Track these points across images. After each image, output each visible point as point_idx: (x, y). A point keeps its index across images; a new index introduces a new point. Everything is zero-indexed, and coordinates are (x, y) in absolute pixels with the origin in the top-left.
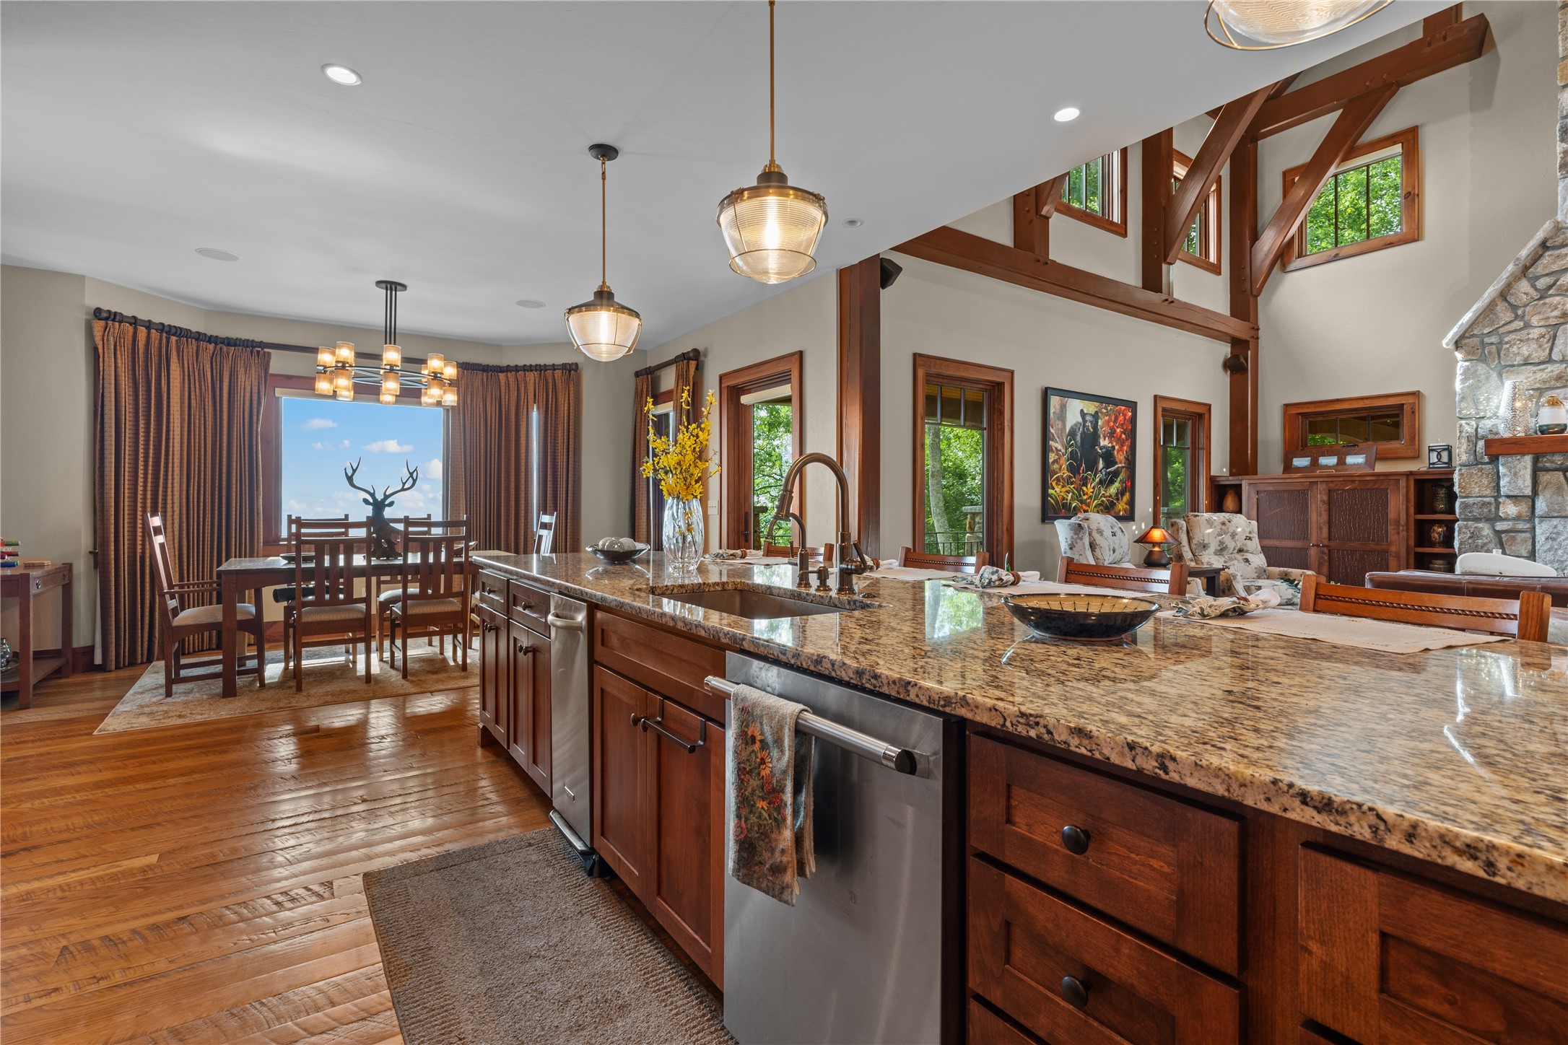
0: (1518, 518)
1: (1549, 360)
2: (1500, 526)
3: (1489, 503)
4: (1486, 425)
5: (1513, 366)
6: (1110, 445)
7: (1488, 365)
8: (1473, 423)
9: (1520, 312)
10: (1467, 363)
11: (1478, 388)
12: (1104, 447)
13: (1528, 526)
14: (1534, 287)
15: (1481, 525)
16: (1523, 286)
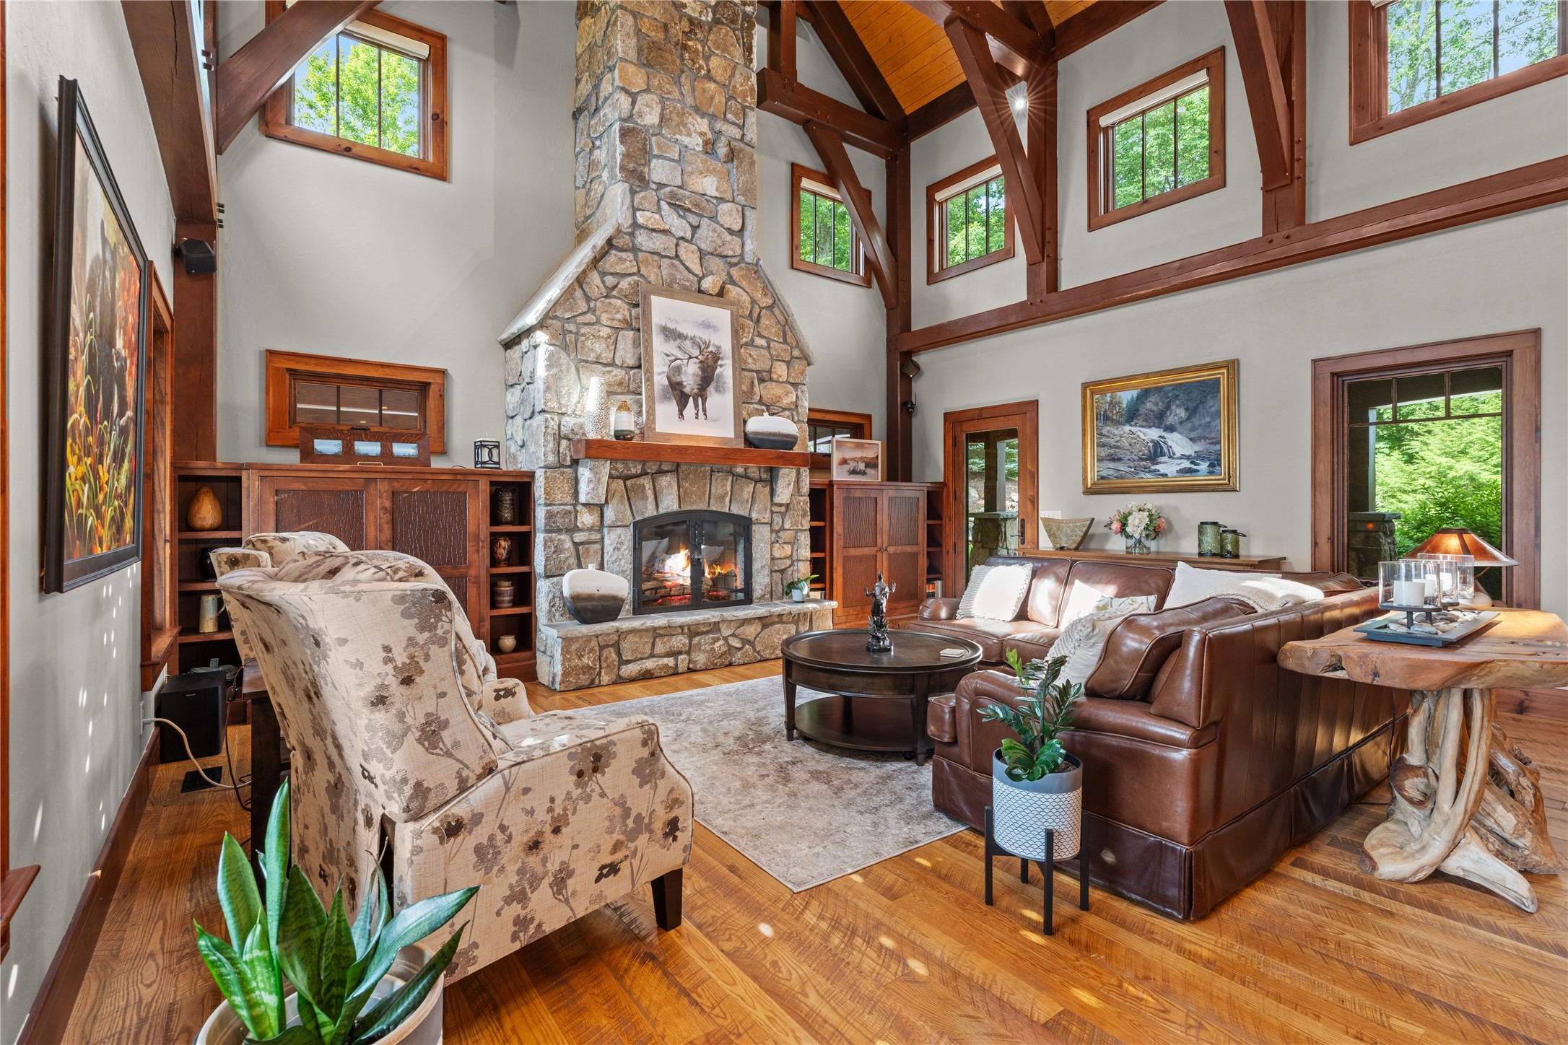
0: (590, 529)
1: (613, 364)
2: (579, 537)
3: (570, 512)
4: (569, 422)
5: (587, 362)
6: (123, 354)
7: (569, 355)
8: (556, 419)
9: (592, 305)
10: (551, 348)
11: (560, 379)
13: (599, 536)
14: (603, 282)
15: (562, 537)
16: (595, 277)
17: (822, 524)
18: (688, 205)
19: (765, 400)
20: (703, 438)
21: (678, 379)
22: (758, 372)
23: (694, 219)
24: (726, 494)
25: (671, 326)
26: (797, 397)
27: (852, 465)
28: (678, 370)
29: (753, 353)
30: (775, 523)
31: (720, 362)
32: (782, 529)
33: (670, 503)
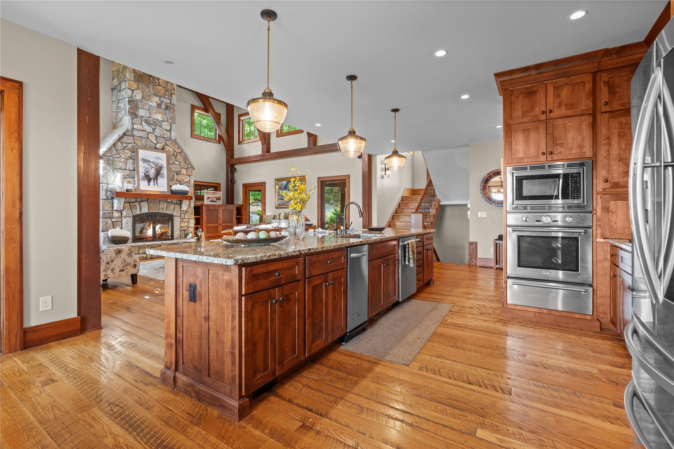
0: (118, 218)
1: (125, 169)
2: (114, 220)
3: (111, 213)
4: (110, 186)
5: (116, 169)
7: (110, 167)
8: (106, 185)
9: (118, 152)
10: (104, 165)
11: (107, 174)
13: (121, 220)
14: (122, 145)
15: (108, 220)
16: (119, 144)
17: (199, 217)
18: (151, 122)
19: (178, 180)
20: (156, 191)
21: (148, 174)
22: (176, 172)
23: (154, 127)
24: (165, 208)
25: (146, 158)
26: (190, 179)
27: (211, 199)
28: (148, 171)
29: (174, 166)
30: (182, 216)
31: (162, 169)
32: (184, 218)
33: (145, 210)
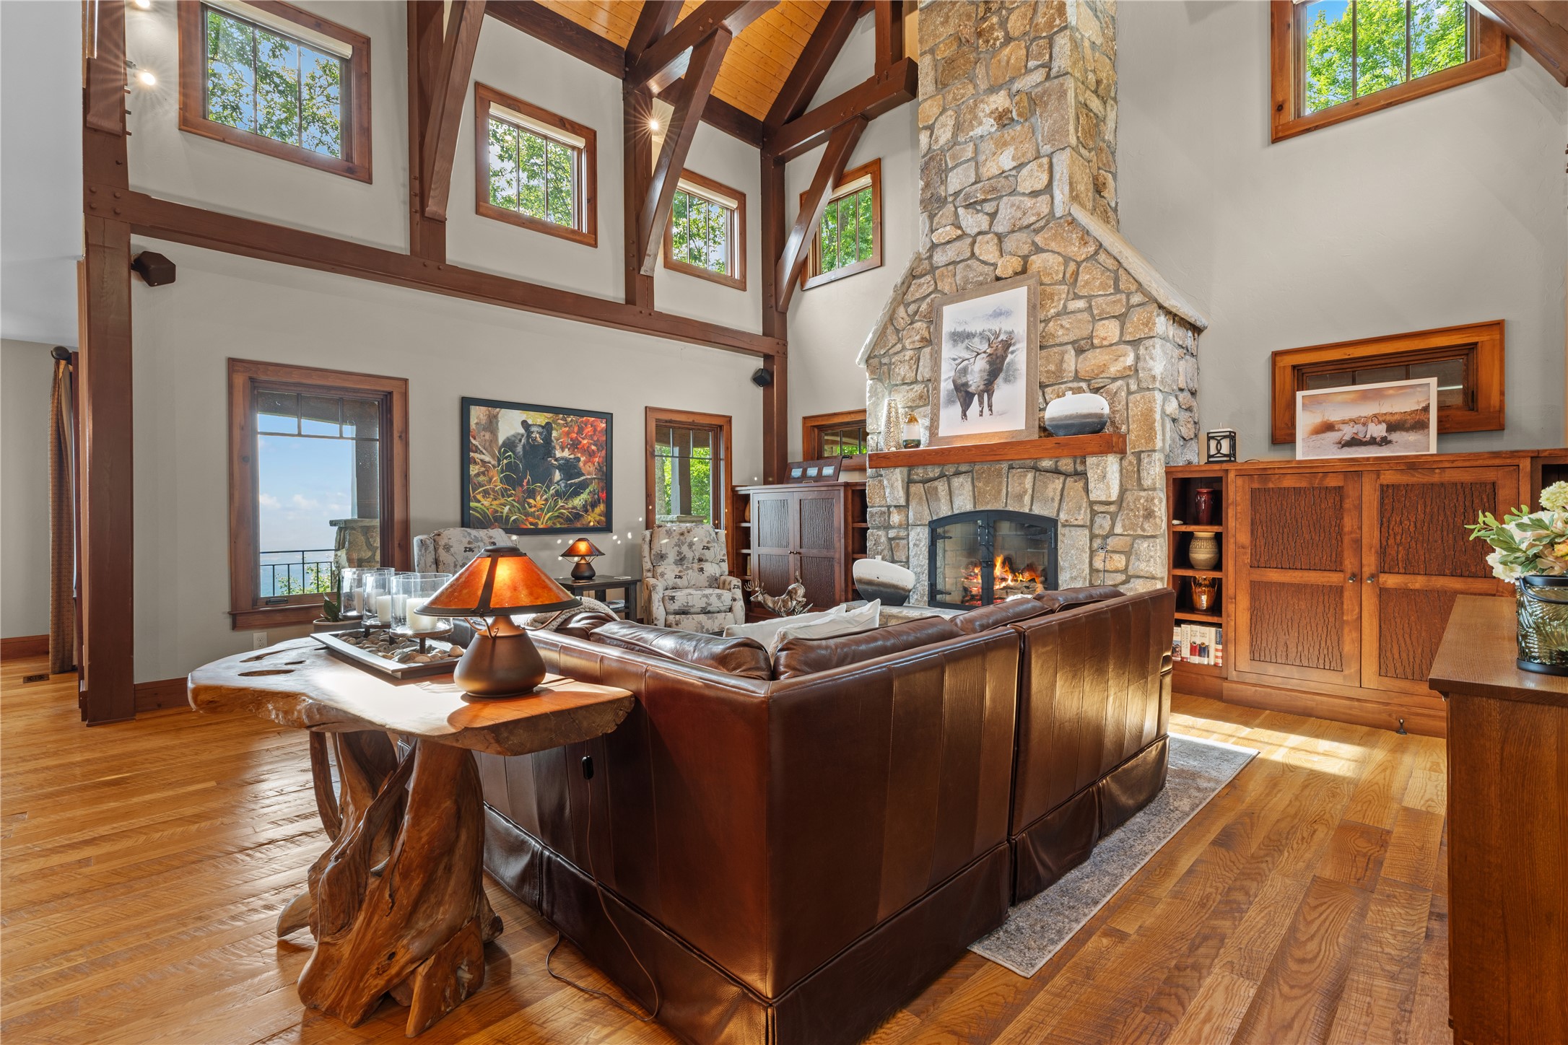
0: (900, 527)
1: (915, 382)
2: (892, 534)
3: (884, 513)
5: (897, 385)
6: (572, 456)
7: (883, 384)
8: (875, 438)
9: (900, 335)
10: (872, 382)
11: (878, 405)
12: (562, 458)
13: (905, 533)
14: (907, 312)
15: (880, 533)
16: (901, 312)
17: (1220, 529)
18: (980, 197)
19: (1081, 374)
21: (964, 380)
22: (1073, 343)
23: (989, 208)
24: (1025, 492)
25: (960, 329)
26: (1137, 358)
28: (965, 371)
29: (1064, 323)
30: (1096, 526)
31: (1011, 349)
32: (1111, 534)
33: (964, 503)
